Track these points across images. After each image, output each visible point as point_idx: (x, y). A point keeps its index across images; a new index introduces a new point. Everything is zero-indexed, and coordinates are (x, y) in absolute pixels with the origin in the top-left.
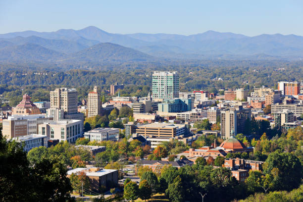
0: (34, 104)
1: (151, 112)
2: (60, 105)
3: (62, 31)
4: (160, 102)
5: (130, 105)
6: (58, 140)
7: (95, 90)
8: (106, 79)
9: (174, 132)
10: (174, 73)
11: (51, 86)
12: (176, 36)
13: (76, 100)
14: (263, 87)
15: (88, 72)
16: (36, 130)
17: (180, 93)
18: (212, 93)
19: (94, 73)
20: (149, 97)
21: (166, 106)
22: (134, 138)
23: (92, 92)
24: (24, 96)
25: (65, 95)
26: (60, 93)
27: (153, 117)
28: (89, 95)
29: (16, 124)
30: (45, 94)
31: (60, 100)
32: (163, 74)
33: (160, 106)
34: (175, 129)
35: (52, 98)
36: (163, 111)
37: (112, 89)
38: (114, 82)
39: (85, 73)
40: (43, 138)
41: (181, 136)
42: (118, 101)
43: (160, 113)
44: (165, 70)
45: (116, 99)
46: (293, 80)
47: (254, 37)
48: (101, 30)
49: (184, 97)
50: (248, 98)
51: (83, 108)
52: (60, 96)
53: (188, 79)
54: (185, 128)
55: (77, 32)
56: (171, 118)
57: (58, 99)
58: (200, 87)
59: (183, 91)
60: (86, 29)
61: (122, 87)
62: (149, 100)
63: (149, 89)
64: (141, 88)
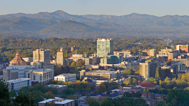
0: (23, 59)
1: (96, 64)
2: (39, 60)
3: (41, 13)
4: (102, 58)
5: (83, 59)
6: (38, 82)
7: (61, 50)
8: (69, 43)
9: (110, 76)
10: (111, 39)
11: (34, 47)
12: (113, 17)
13: (49, 56)
14: (167, 48)
15: (58, 39)
16: (24, 75)
17: (114, 52)
18: (135, 52)
19: (61, 39)
20: (95, 54)
21: (106, 60)
22: (85, 80)
23: (60, 51)
24: (17, 54)
25: (42, 53)
26: (39, 52)
27: (97, 67)
28: (57, 53)
29: (11, 71)
30: (30, 52)
31: (39, 57)
32: (103, 40)
33: (102, 60)
34: (110, 74)
35: (34, 56)
36: (104, 63)
37: (72, 49)
38: (74, 45)
39: (56, 39)
40: (28, 81)
41: (115, 79)
42: (76, 57)
43: (102, 64)
44: (105, 38)
45: (74, 56)
46: (185, 44)
47: (161, 17)
48: (65, 13)
49: (117, 54)
50: (157, 55)
51: (54, 61)
52: (39, 54)
53: (120, 43)
54: (117, 73)
55: (50, 14)
56: (109, 67)
57: (38, 56)
58: (128, 47)
59: (116, 51)
60: (56, 12)
61: (78, 48)
62: (95, 56)
63: (95, 50)
64: (90, 49)
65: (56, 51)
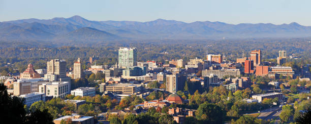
0: (36, 70)
1: (117, 76)
2: (54, 72)
3: (56, 19)
4: (124, 69)
5: (103, 70)
6: (53, 96)
7: (79, 61)
8: (87, 53)
9: (134, 90)
10: (134, 48)
11: (48, 58)
12: (136, 23)
13: (65, 68)
14: (196, 58)
15: (74, 48)
16: (37, 89)
17: (138, 63)
18: (161, 63)
19: (78, 49)
20: (116, 65)
21: (128, 72)
22: (106, 95)
23: (77, 62)
24: (29, 66)
25: (57, 64)
26: (54, 63)
27: (119, 79)
28: (74, 64)
29: (23, 85)
30: (44, 63)
31: (54, 68)
32: (126, 49)
33: (124, 71)
34: (134, 88)
35: (48, 67)
36: (126, 75)
37: (91, 60)
38: (92, 55)
39: (72, 48)
40: (42, 95)
41: (139, 93)
42: (95, 69)
43: (124, 77)
44: (128, 47)
45: (93, 67)
46: (218, 54)
47: (190, 24)
48: (84, 19)
49: (141, 65)
50: (186, 66)
51: (70, 73)
52: (54, 65)
53: (144, 53)
54: (142, 87)
55: (66, 19)
56: (132, 80)
57: (53, 67)
58: (153, 58)
59: (139, 61)
60: (73, 18)
61: (98, 59)
62: (116, 67)
63: (117, 60)
64: (111, 59)
65: (73, 62)
